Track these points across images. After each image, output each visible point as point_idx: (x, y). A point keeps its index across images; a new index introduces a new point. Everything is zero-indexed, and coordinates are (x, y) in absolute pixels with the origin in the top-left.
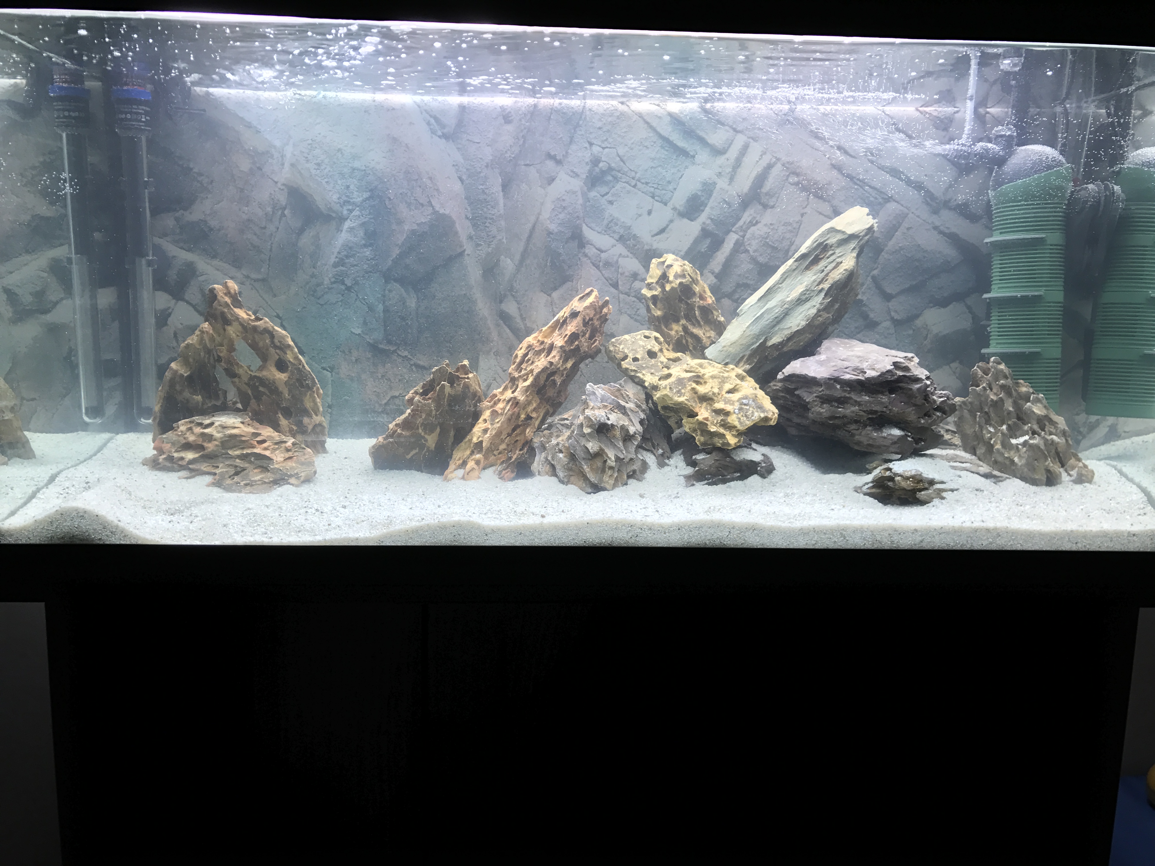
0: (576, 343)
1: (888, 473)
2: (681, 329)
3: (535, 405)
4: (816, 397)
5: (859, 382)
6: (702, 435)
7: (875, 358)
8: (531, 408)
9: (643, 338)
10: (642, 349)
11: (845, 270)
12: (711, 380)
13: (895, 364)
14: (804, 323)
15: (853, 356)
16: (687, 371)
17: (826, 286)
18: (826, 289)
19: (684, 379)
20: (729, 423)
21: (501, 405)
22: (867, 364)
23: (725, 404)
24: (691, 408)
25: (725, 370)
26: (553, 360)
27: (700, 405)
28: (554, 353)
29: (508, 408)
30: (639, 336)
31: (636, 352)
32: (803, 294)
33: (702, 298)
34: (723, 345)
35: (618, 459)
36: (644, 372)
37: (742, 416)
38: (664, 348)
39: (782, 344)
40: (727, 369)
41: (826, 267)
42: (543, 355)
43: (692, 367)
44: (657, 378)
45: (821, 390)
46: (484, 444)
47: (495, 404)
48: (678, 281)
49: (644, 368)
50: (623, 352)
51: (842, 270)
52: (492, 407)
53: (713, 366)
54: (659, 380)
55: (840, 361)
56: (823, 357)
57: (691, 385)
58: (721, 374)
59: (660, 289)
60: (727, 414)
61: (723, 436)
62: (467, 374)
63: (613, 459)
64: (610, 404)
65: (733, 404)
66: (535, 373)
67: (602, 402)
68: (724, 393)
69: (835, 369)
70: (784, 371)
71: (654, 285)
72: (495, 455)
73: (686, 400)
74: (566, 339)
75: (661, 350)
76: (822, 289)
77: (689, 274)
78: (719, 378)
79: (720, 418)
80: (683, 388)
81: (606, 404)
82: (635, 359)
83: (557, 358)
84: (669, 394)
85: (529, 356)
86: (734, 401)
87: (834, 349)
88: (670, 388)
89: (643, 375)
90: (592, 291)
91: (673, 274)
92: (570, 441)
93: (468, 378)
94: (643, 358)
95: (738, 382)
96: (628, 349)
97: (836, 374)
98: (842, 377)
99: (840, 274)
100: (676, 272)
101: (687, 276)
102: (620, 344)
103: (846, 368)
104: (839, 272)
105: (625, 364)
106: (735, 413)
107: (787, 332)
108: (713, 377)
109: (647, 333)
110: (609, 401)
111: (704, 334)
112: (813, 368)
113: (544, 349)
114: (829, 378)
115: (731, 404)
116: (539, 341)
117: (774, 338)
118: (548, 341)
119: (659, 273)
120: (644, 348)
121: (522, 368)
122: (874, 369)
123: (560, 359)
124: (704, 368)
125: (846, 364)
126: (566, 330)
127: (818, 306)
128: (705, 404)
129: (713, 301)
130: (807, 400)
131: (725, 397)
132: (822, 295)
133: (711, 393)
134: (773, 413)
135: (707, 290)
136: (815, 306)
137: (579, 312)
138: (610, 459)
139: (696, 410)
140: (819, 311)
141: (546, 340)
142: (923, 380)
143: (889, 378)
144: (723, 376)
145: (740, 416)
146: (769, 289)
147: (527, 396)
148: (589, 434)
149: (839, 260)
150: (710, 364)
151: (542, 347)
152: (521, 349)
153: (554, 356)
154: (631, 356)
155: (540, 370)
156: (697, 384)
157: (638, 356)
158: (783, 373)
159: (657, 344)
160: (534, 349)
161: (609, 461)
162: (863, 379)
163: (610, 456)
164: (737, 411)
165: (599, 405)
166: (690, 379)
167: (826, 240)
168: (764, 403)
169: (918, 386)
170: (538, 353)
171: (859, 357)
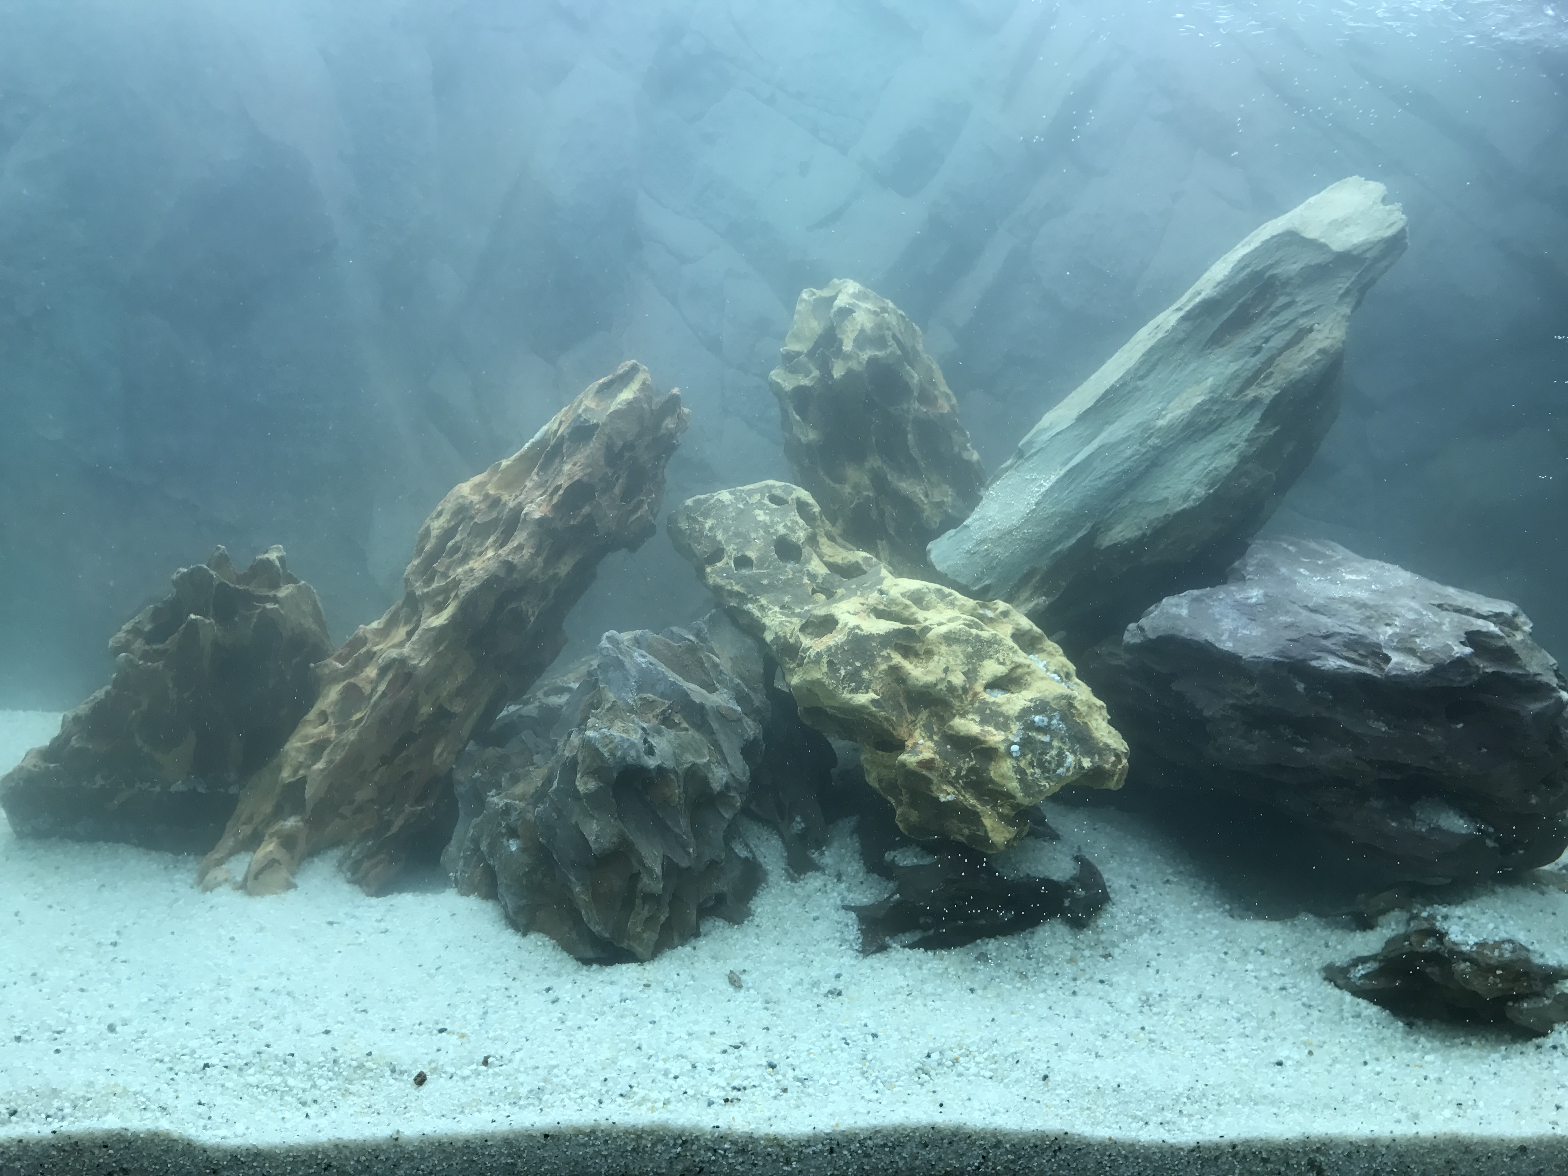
0: (586, 510)
1: (1429, 944)
2: (866, 480)
3: (461, 678)
4: (1233, 707)
5: (1363, 681)
6: (913, 804)
7: (1411, 616)
8: (449, 686)
9: (766, 501)
10: (761, 533)
11: (1321, 351)
12: (944, 649)
13: (1473, 638)
14: (1200, 492)
15: (1343, 600)
16: (880, 614)
17: (1267, 391)
18: (1267, 401)
19: (870, 637)
20: (991, 781)
21: (371, 672)
22: (1390, 631)
23: (983, 722)
24: (886, 725)
25: (982, 618)
26: (515, 559)
27: (910, 717)
28: (520, 537)
29: (382, 688)
30: (757, 497)
31: (747, 541)
32: (1200, 410)
33: (926, 398)
34: (977, 537)
35: (670, 869)
36: (763, 601)
37: (1031, 764)
38: (821, 532)
39: (1139, 543)
40: (990, 614)
41: (1267, 340)
42: (491, 540)
43: (892, 602)
44: (797, 623)
45: (1249, 691)
46: (309, 792)
47: (358, 667)
48: (865, 355)
49: (765, 590)
50: (713, 539)
51: (1312, 352)
52: (349, 674)
53: (952, 604)
54: (803, 629)
55: (1305, 613)
56: (1255, 594)
57: (889, 658)
58: (974, 631)
59: (816, 373)
60: (988, 753)
61: (973, 817)
62: (276, 586)
63: (658, 870)
64: (662, 696)
65: (1003, 726)
66: (462, 593)
67: (640, 689)
68: (979, 687)
69: (1294, 635)
70: (1143, 622)
71: (803, 358)
72: (343, 817)
73: (873, 701)
74: (555, 500)
75: (812, 540)
76: (1256, 401)
77: (894, 337)
78: (967, 641)
79: (968, 763)
80: (865, 667)
81: (650, 696)
82: (743, 562)
83: (527, 552)
84: (827, 681)
85: (458, 538)
86: (1007, 718)
87: (1283, 570)
88: (830, 663)
89: (762, 608)
90: (634, 369)
91: (853, 336)
92: (541, 807)
93: (275, 600)
94: (762, 560)
95: (1021, 657)
96: (726, 530)
97: (1297, 652)
98: (1314, 663)
99: (1306, 361)
100: (862, 331)
101: (891, 342)
102: (706, 515)
103: (1326, 637)
104: (1304, 355)
105: (714, 574)
106: (1009, 753)
107: (1154, 514)
108: (950, 639)
109: (776, 485)
110: (660, 688)
111: (927, 496)
112: (1227, 624)
113: (494, 523)
114: (1276, 664)
115: (997, 727)
116: (487, 496)
117: (1119, 528)
118: (510, 500)
119: (815, 327)
120: (767, 532)
121: (435, 572)
122: (1411, 651)
123: (537, 554)
124: (927, 608)
125: (1327, 623)
126: (559, 472)
127: (1242, 445)
128: (924, 715)
129: (952, 407)
130: (1207, 713)
131: (984, 703)
132: (1256, 416)
133: (942, 686)
134: (1117, 756)
135: (939, 377)
136: (1233, 446)
137: (596, 426)
138: (650, 871)
139: (902, 732)
140: (1244, 459)
141: (505, 497)
142: (1554, 690)
143: (1458, 680)
144: (978, 636)
145: (1023, 764)
146: (1107, 392)
147: (438, 656)
148: (590, 796)
149: (1304, 322)
150: (943, 596)
151: (494, 514)
152: (440, 514)
153: (520, 547)
154: (731, 549)
155: (475, 584)
156: (905, 656)
157: (752, 554)
158: (1141, 629)
159: (801, 522)
160: (472, 518)
161: (645, 879)
162: (1377, 675)
163: (648, 862)
164: (1015, 748)
165: (631, 698)
166: (886, 640)
167: (1271, 266)
168: (1093, 725)
169: (1535, 707)
170: (481, 532)
171: (1362, 605)
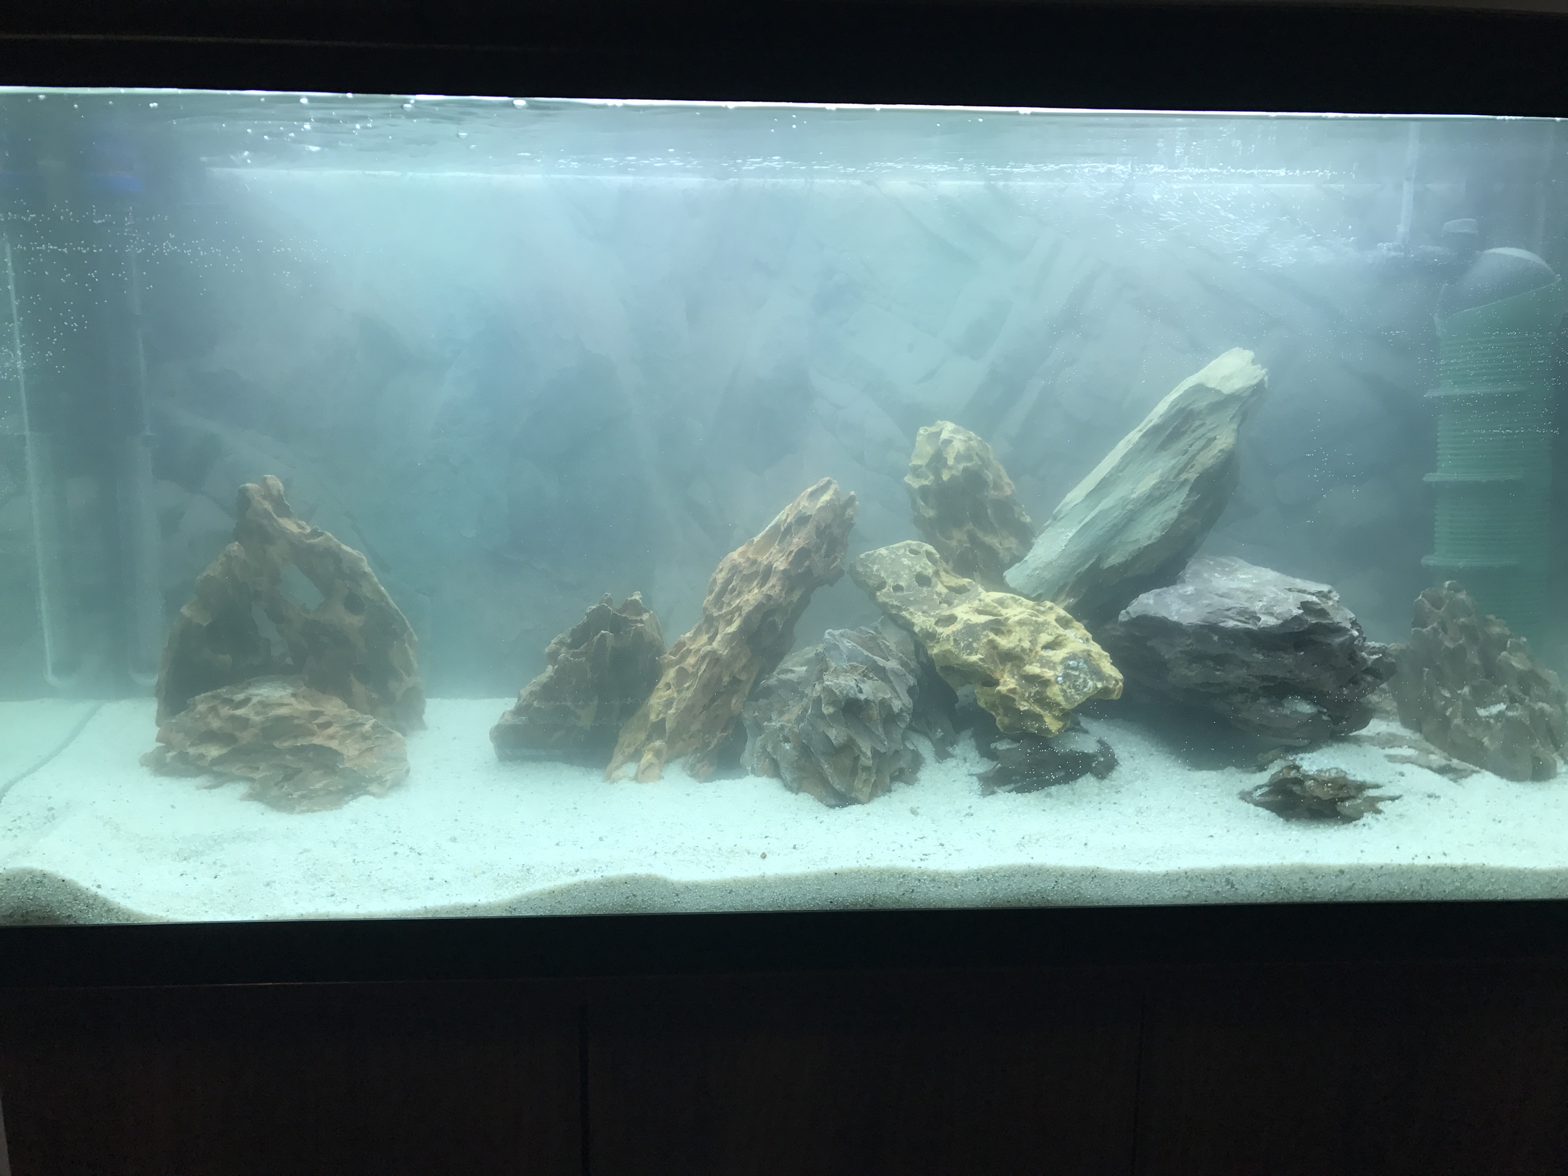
0: (807, 563)
1: (1293, 774)
2: (965, 538)
3: (744, 661)
4: (1181, 652)
5: (1248, 632)
6: (1006, 715)
7: (1272, 596)
8: (737, 666)
9: (908, 553)
10: (907, 571)
11: (1220, 451)
12: (1018, 629)
13: (1305, 605)
14: (1158, 534)
15: (1237, 589)
16: (980, 612)
17: (1192, 475)
18: (1192, 481)
19: (976, 625)
20: (1048, 697)
21: (691, 660)
22: (1261, 604)
23: (1042, 667)
24: (988, 672)
25: (1038, 611)
26: (772, 593)
27: (1001, 667)
28: (773, 581)
29: (703, 667)
30: (902, 551)
31: (899, 576)
32: (1156, 487)
33: (997, 486)
34: (1033, 566)
35: (876, 753)
36: (912, 610)
37: (1069, 687)
38: (941, 569)
39: (1126, 566)
40: (1042, 609)
41: (1191, 446)
42: (755, 583)
43: (987, 605)
44: (933, 620)
45: (1188, 642)
46: (668, 725)
47: (683, 658)
48: (961, 467)
49: (912, 603)
50: (879, 576)
51: (1216, 451)
52: (679, 662)
53: (1021, 604)
54: (936, 623)
55: (1216, 598)
56: (1190, 589)
57: (987, 636)
58: (1034, 618)
59: (932, 477)
60: (1046, 683)
61: (1039, 718)
62: (640, 614)
63: (869, 754)
64: (862, 663)
65: (1053, 667)
66: (744, 613)
67: (849, 660)
68: (1038, 648)
69: (1209, 610)
70: (1129, 609)
71: (923, 469)
72: (684, 740)
73: (980, 659)
74: (790, 559)
75: (937, 573)
76: (1186, 481)
77: (977, 454)
78: (1030, 624)
79: (1034, 690)
80: (974, 641)
81: (855, 664)
82: (898, 588)
83: (777, 589)
84: (953, 650)
85: (734, 583)
86: (1055, 663)
87: (1206, 575)
88: (955, 640)
89: (911, 614)
90: (829, 483)
91: (953, 456)
92: (802, 725)
93: (641, 621)
94: (909, 587)
95: (1061, 631)
96: (886, 571)
97: (1212, 619)
98: (1222, 624)
99: (1213, 457)
100: (958, 452)
101: (976, 458)
102: (874, 563)
103: (1228, 610)
104: (1212, 454)
105: (881, 596)
106: (1057, 682)
107: (1132, 548)
108: (1021, 623)
109: (914, 543)
110: (860, 659)
111: (1001, 544)
112: (1175, 607)
113: (756, 574)
114: (1201, 626)
115: (1050, 669)
116: (748, 559)
117: (1113, 557)
118: (764, 559)
119: (929, 450)
120: (910, 570)
121: (723, 603)
122: (1271, 614)
123: (782, 590)
124: (1007, 608)
125: (1229, 603)
126: (790, 544)
127: (1179, 506)
128: (1009, 666)
129: (1013, 491)
130: (1167, 657)
131: (1042, 656)
132: (1187, 489)
133: (1018, 649)
134: (1116, 681)
135: (1003, 472)
136: (1175, 507)
137: (810, 516)
138: (865, 754)
139: (997, 675)
140: (1181, 514)
141: (759, 559)
142: (1349, 630)
143: (1296, 628)
144: (1036, 621)
145: (1065, 687)
146: (1102, 480)
147: (732, 648)
148: (830, 715)
149: (1210, 435)
150: (1016, 601)
151: (754, 569)
152: (721, 570)
153: (773, 586)
154: (890, 582)
155: (751, 608)
156: (996, 634)
157: (902, 584)
158: (1128, 613)
159: (929, 563)
160: (741, 572)
161: (863, 759)
162: (1255, 628)
163: (864, 749)
164: (1060, 679)
165: (845, 665)
166: (986, 626)
167: (1190, 404)
168: (1102, 665)
169: (1341, 639)
170: (748, 579)
171: (1246, 591)
